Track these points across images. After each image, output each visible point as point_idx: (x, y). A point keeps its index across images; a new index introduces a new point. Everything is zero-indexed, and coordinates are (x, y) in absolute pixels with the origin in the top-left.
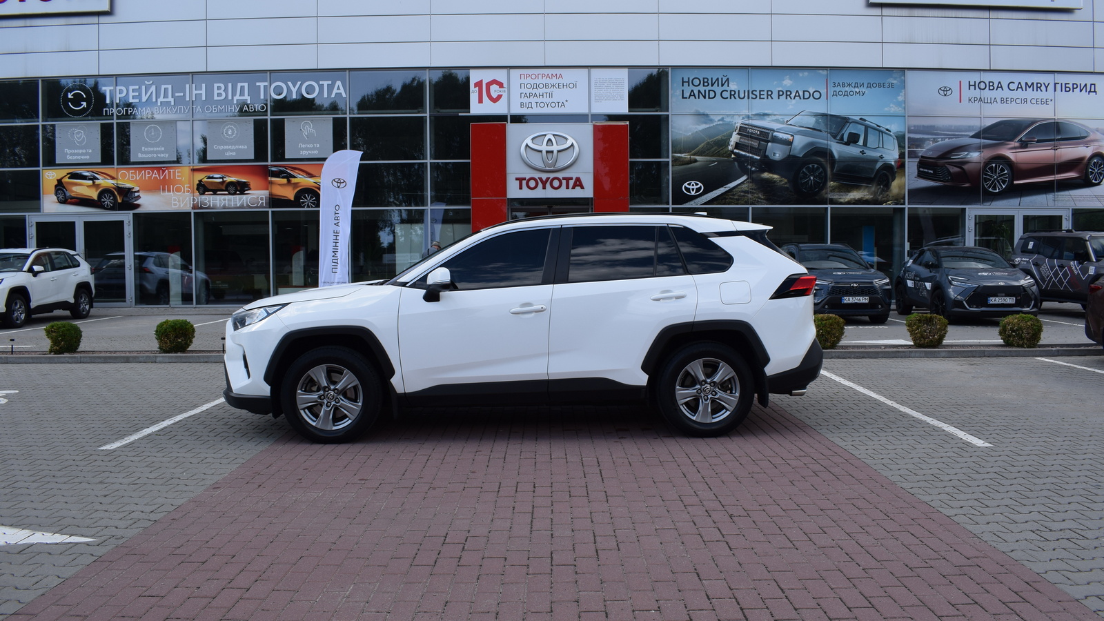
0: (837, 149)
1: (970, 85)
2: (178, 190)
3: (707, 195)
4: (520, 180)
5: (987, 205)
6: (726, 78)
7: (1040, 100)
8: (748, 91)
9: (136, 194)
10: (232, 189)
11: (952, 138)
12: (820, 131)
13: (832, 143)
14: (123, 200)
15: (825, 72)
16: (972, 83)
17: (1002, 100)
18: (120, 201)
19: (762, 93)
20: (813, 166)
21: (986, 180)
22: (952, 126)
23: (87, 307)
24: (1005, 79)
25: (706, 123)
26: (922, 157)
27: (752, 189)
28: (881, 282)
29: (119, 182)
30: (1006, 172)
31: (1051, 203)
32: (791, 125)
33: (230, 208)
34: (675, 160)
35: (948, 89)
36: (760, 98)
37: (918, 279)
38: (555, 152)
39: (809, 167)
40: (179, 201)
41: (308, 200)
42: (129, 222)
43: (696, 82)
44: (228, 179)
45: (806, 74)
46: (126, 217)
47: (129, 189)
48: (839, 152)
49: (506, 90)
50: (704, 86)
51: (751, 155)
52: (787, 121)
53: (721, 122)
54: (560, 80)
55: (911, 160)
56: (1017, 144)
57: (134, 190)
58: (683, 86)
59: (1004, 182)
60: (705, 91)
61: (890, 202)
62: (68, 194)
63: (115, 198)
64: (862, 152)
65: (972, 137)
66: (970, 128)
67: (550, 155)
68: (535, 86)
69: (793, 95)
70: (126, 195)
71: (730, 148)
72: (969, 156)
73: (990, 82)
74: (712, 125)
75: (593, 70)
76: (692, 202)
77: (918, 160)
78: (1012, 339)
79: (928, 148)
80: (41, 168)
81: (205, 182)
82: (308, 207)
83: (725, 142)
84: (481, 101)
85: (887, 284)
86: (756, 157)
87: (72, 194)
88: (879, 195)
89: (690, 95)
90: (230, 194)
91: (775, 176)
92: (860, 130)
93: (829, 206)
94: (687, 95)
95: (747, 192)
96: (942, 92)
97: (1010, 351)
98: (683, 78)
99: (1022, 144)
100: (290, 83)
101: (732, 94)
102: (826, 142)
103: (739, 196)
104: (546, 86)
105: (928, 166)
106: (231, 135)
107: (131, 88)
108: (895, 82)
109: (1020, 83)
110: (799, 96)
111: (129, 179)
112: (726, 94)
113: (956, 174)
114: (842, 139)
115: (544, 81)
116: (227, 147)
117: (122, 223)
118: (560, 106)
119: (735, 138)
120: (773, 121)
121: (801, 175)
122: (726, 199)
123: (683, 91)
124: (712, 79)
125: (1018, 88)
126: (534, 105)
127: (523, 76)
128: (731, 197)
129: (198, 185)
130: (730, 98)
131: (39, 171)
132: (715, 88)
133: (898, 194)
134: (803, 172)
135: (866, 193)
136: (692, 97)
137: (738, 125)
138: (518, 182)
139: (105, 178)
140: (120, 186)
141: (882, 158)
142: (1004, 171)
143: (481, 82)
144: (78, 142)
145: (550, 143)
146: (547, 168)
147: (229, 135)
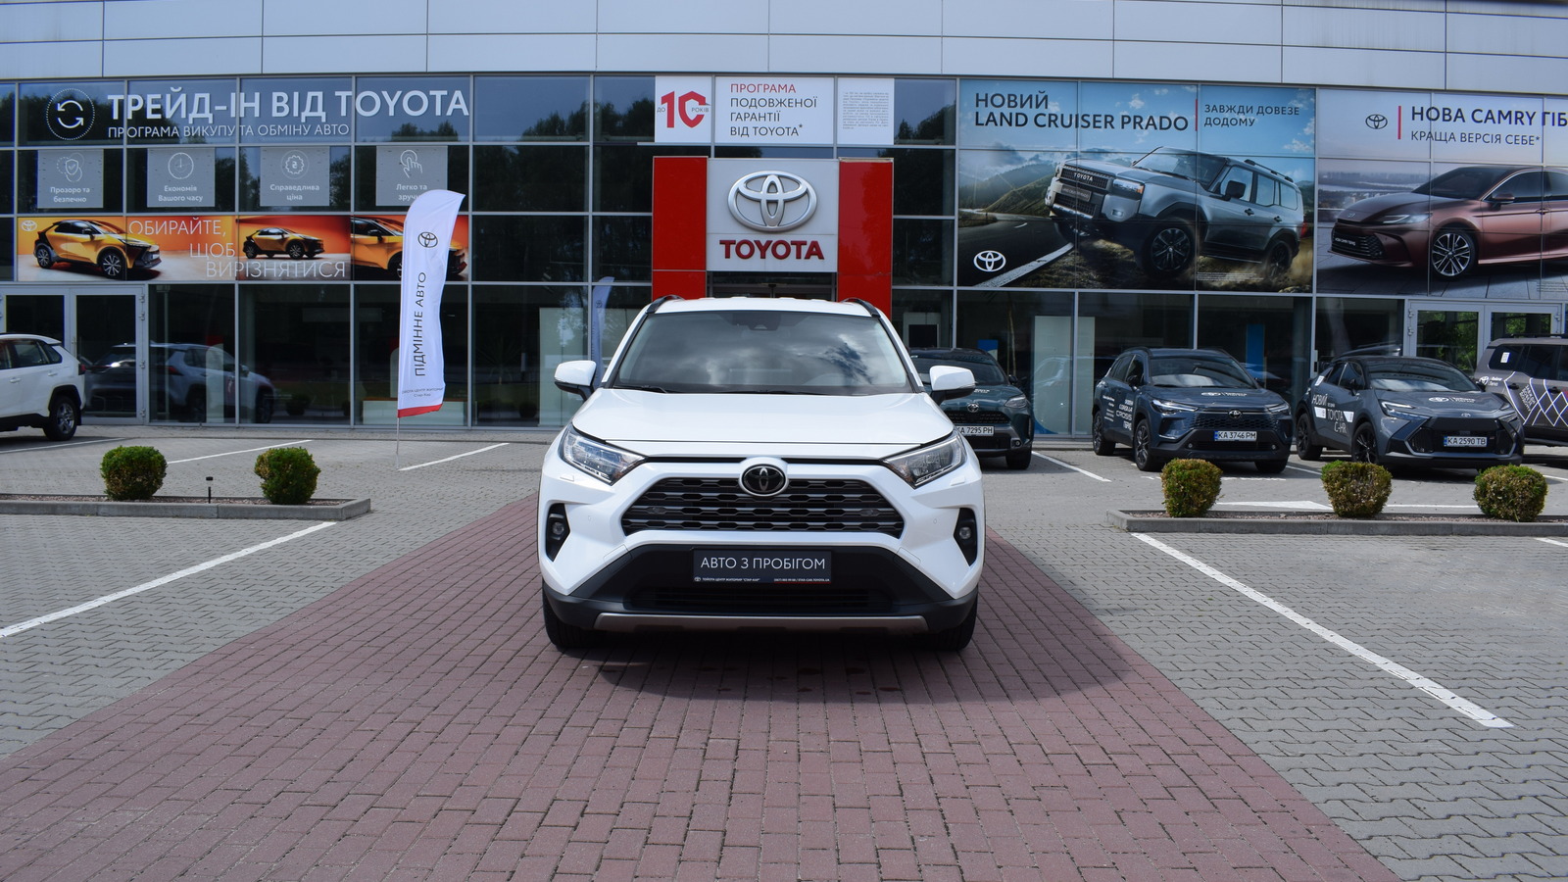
0: (1210, 206)
1: (1414, 114)
2: (217, 251)
3: (1011, 273)
4: (727, 244)
5: (1436, 296)
6: (1044, 95)
7: (1520, 138)
8: (1077, 116)
9: (155, 256)
10: (296, 252)
11: (1385, 193)
12: (1185, 178)
13: (1202, 196)
14: (134, 265)
15: (1193, 90)
16: (1418, 110)
17: (1463, 137)
18: (130, 266)
19: (1097, 118)
20: (1173, 231)
21: (1436, 258)
22: (1386, 174)
23: (72, 423)
24: (1468, 105)
25: (1011, 163)
26: (1340, 220)
27: (1080, 264)
28: (1276, 407)
29: (128, 238)
30: (1466, 246)
31: (1534, 294)
32: (1140, 168)
33: (292, 280)
34: (964, 218)
35: (1381, 118)
36: (1095, 127)
37: (1333, 405)
38: (781, 203)
39: (1167, 232)
40: (217, 268)
42: (143, 298)
43: (998, 100)
44: (290, 236)
45: (1165, 91)
46: (139, 290)
47: (145, 249)
48: (1213, 211)
49: (709, 107)
50: (1009, 106)
51: (1078, 213)
52: (1135, 163)
53: (1034, 162)
54: (791, 95)
55: (1322, 225)
56: (1484, 204)
57: (151, 250)
58: (977, 106)
59: (1463, 261)
60: (1011, 114)
61: (1289, 289)
62: (54, 254)
63: (123, 262)
64: (1249, 212)
65: (1417, 191)
66: (1413, 179)
67: (772, 207)
68: (750, 105)
69: (1144, 124)
70: (139, 258)
71: (1047, 201)
72: (1410, 221)
73: (1444, 109)
74: (1020, 166)
75: (842, 81)
76: (988, 283)
77: (1333, 225)
78: (1494, 506)
79: (1350, 207)
80: (15, 215)
81: (257, 239)
83: (1039, 192)
84: (671, 124)
85: (1286, 413)
86: (1086, 216)
87: (61, 255)
88: (1273, 278)
89: (988, 120)
90: (293, 258)
91: (1116, 246)
92: (1246, 178)
93: (1197, 293)
94: (983, 119)
95: (1071, 269)
96: (1371, 123)
97: (1493, 526)
98: (977, 95)
99: (1491, 204)
100: (385, 94)
101: (1053, 120)
102: (1193, 195)
103: (1059, 274)
104: (770, 103)
105: (1347, 235)
106: (296, 170)
107: (150, 97)
108: (1300, 106)
109: (1490, 111)
110: (1154, 124)
111: (143, 233)
113: (1391, 247)
114: (1218, 190)
115: (768, 95)
116: (291, 188)
117: (133, 298)
118: (790, 133)
119: (1055, 187)
120: (1113, 161)
121: (1155, 244)
122: (1039, 278)
123: (977, 113)
124: (1022, 96)
125: (1487, 118)
126: (751, 131)
127: (735, 87)
128: (1049, 275)
129: (245, 244)
130: (1050, 126)
131: (12, 219)
132: (1026, 110)
133: (1301, 277)
134: (1158, 240)
135: (1252, 273)
136: (991, 124)
137: (1061, 167)
138: (724, 246)
139: (109, 231)
140: (130, 243)
141: (1278, 221)
142: (1465, 244)
143: (672, 95)
144: (70, 177)
145: (772, 189)
146: (768, 226)
147: (294, 170)
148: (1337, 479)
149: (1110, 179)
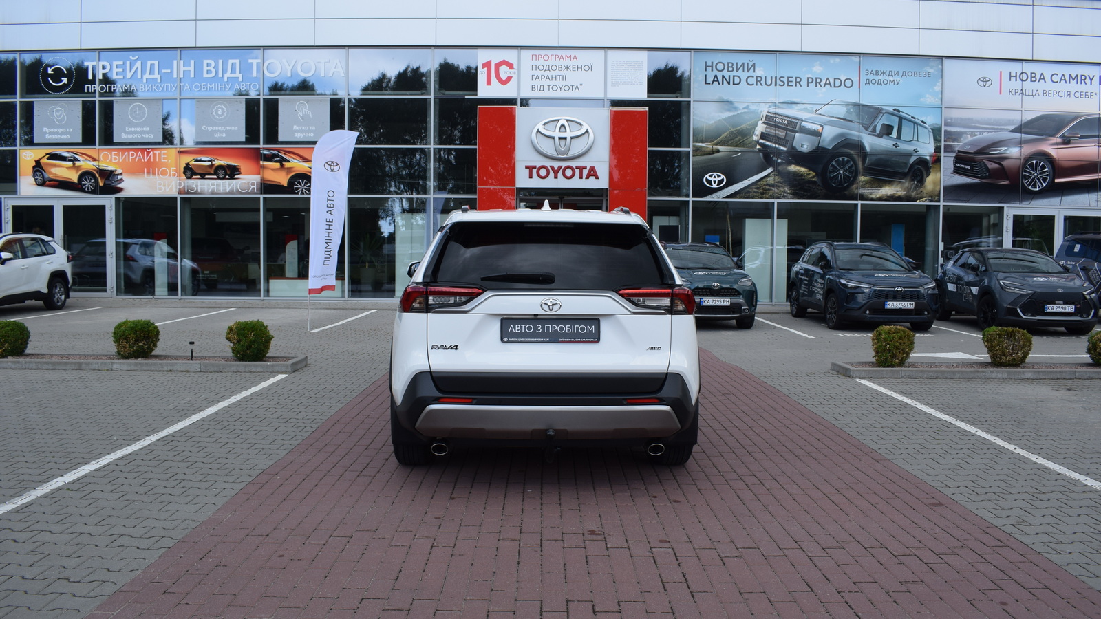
0: (870, 142)
1: (1011, 76)
2: (164, 173)
3: (729, 188)
4: (530, 168)
5: (1026, 204)
6: (752, 63)
7: (1084, 94)
8: (776, 77)
9: (119, 177)
10: (221, 174)
11: (991, 132)
12: (851, 121)
13: (864, 135)
14: (104, 183)
15: (857, 59)
16: (1013, 74)
17: (1044, 93)
18: (101, 184)
19: (790, 79)
20: (843, 159)
21: (1026, 177)
22: (991, 119)
23: (63, 297)
24: (1048, 70)
25: (729, 111)
26: (959, 151)
27: (778, 182)
28: (926, 286)
29: (100, 164)
30: (1047, 169)
31: (1094, 204)
32: (820, 114)
33: (218, 194)
34: (697, 150)
35: (988, 80)
36: (788, 85)
37: (961, 283)
38: (569, 139)
39: (839, 160)
40: (164, 185)
41: (301, 186)
42: (111, 207)
43: (720, 67)
44: (217, 163)
45: (838, 60)
46: (108, 201)
47: (112, 172)
48: (871, 145)
49: (516, 71)
50: (728, 71)
51: (777, 146)
52: (817, 111)
53: (746, 110)
54: (575, 62)
55: (947, 154)
56: (1059, 140)
57: (116, 173)
58: (706, 70)
59: (1044, 180)
60: (729, 76)
61: (924, 199)
62: (46, 176)
63: (96, 181)
64: (896, 145)
65: (1013, 131)
66: (1010, 122)
67: (563, 142)
68: (548, 68)
69: (823, 83)
71: (755, 138)
72: (1008, 152)
73: (1032, 73)
74: (736, 113)
75: (610, 52)
76: (713, 195)
77: (954, 155)
79: (965, 143)
80: (17, 148)
81: (193, 165)
82: (302, 193)
83: (750, 131)
85: (933, 289)
86: (782, 148)
87: (51, 177)
88: (913, 192)
89: (714, 81)
90: (219, 178)
91: (803, 169)
92: (894, 122)
93: (859, 202)
94: (710, 80)
95: (772, 185)
96: (981, 83)
98: (706, 63)
99: (1064, 140)
100: (284, 61)
101: (759, 80)
102: (857, 133)
103: (763, 189)
104: (560, 68)
105: (965, 162)
106: (221, 116)
107: (115, 63)
108: (931, 71)
109: (1063, 75)
110: (830, 84)
111: (111, 161)
112: (751, 81)
113: (995, 170)
114: (874, 130)
115: (558, 62)
116: (217, 128)
117: (103, 207)
118: (574, 90)
119: (761, 128)
120: (801, 110)
121: (830, 168)
122: (750, 192)
123: (706, 76)
124: (737, 63)
125: (1061, 80)
126: (546, 88)
127: (534, 57)
128: (756, 190)
129: (185, 168)
130: (757, 85)
131: (16, 151)
132: (740, 73)
133: (932, 191)
134: (832, 165)
135: (898, 188)
136: (716, 83)
137: (765, 114)
138: (528, 170)
139: (86, 159)
140: (100, 168)
141: (916, 152)
142: (1045, 168)
143: (490, 62)
144: (57, 120)
145: (563, 129)
147: (219, 116)
148: (994, 340)
149: (799, 122)
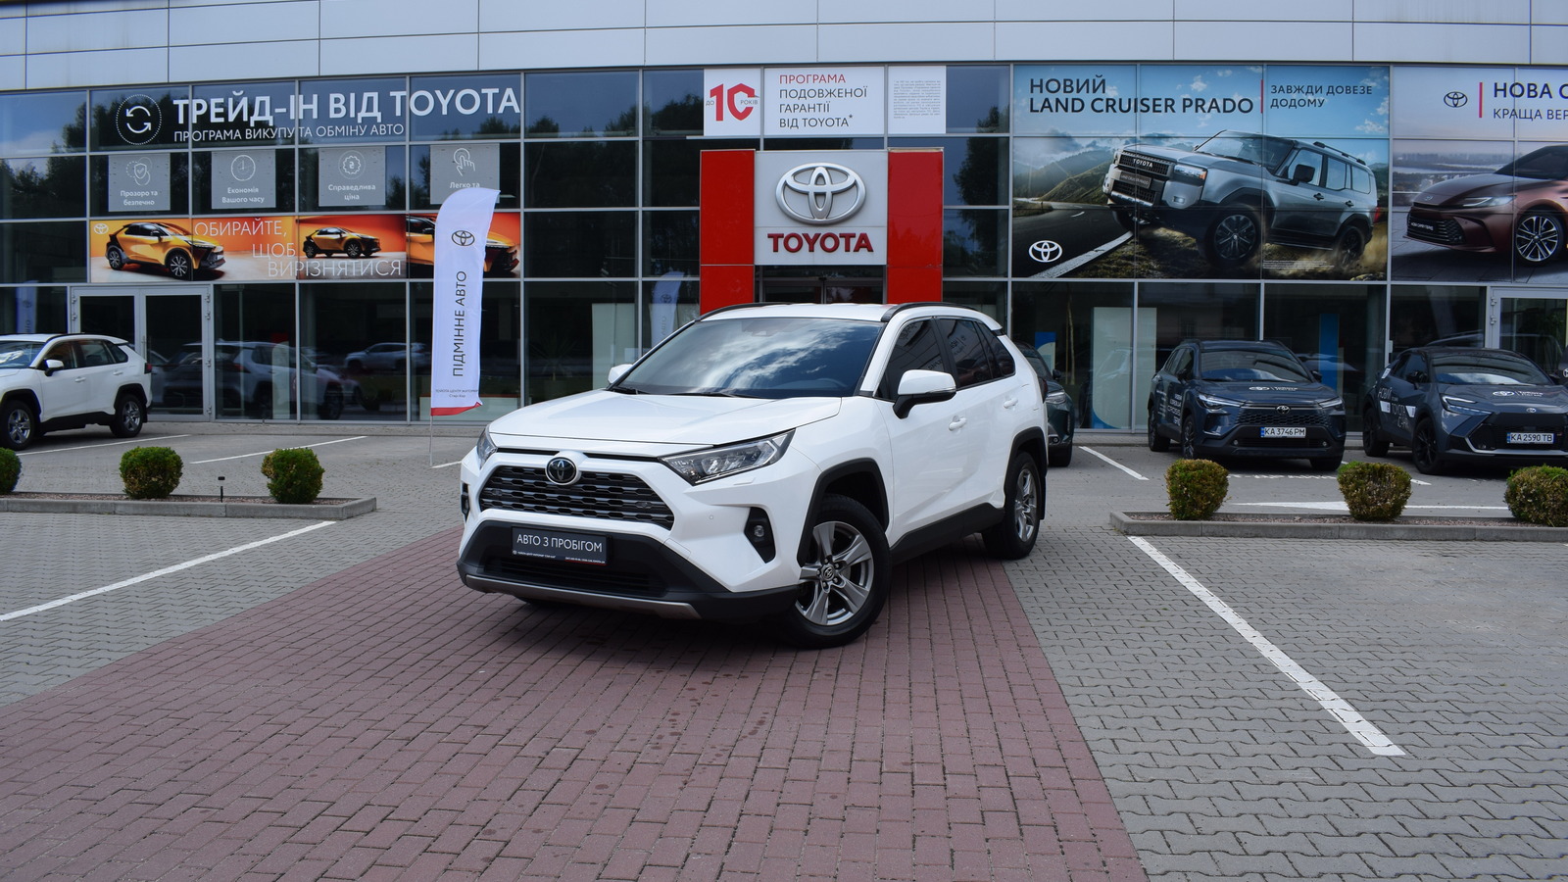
0: (1277, 192)
1: (1496, 90)
2: (278, 251)
3: (1067, 263)
4: (775, 237)
5: (1521, 282)
6: (1101, 79)
8: (1136, 100)
9: (219, 257)
10: (353, 250)
11: (1465, 175)
12: (1250, 162)
13: (1269, 182)
14: (200, 266)
15: (1259, 70)
16: (1500, 87)
17: (1550, 114)
18: (195, 266)
19: (1157, 102)
20: (1238, 218)
21: (1521, 242)
22: (1466, 155)
23: (137, 421)
24: (1554, 79)
25: (1067, 150)
26: (1416, 204)
27: (1140, 254)
28: (1330, 403)
29: (194, 240)
30: (1554, 229)
32: (1203, 153)
33: (350, 278)
34: (1018, 208)
35: (1460, 96)
36: (1154, 111)
37: (1396, 399)
38: (829, 195)
39: (1231, 219)
40: (278, 268)
42: (209, 297)
43: (1053, 86)
44: (348, 235)
45: (1229, 72)
46: (204, 290)
47: (209, 250)
48: (1280, 197)
49: (758, 100)
50: (1065, 92)
51: (1138, 200)
52: (1197, 147)
53: (1091, 149)
54: (841, 85)
55: (1397, 209)
57: (215, 251)
58: (1032, 92)
59: (1550, 246)
60: (1067, 100)
61: (1361, 276)
62: (125, 256)
63: (189, 263)
64: (1318, 197)
65: (1500, 172)
66: (1495, 159)
67: (820, 200)
68: (800, 96)
69: (1207, 106)
70: (204, 259)
71: (1105, 189)
73: (1529, 85)
74: (1076, 153)
75: (892, 69)
76: (1044, 274)
77: (1408, 209)
78: (1526, 510)
79: (1425, 191)
80: (87, 219)
81: (316, 239)
83: (1097, 180)
85: (1338, 408)
86: (1146, 203)
87: (131, 257)
88: (1344, 265)
89: (1044, 107)
90: (350, 257)
91: (1177, 234)
92: (1315, 161)
93: (1263, 282)
94: (1038, 106)
95: (1131, 258)
96: (1449, 101)
97: (1522, 531)
98: (1032, 80)
100: (438, 93)
101: (1110, 105)
102: (1258, 180)
103: (1117, 264)
104: (820, 93)
105: (1423, 220)
106: (353, 170)
107: (213, 101)
108: (1373, 84)
110: (1217, 107)
111: (208, 234)
112: (1099, 105)
113: (1472, 231)
114: (1285, 174)
115: (817, 86)
116: (348, 188)
117: (198, 298)
118: (840, 124)
119: (1113, 174)
121: (1218, 232)
122: (1097, 268)
123: (1032, 100)
124: (1078, 80)
126: (801, 123)
127: (784, 78)
128: (1107, 265)
129: (305, 243)
130: (1107, 111)
131: (85, 222)
132: (1083, 95)
133: (1375, 264)
134: (1222, 227)
135: (1322, 261)
136: (1046, 110)
137: (1119, 153)
138: (772, 240)
139: (176, 233)
140: (196, 244)
141: (1350, 206)
142: (1552, 227)
143: (721, 88)
144: (139, 181)
145: (820, 181)
146: (816, 219)
147: (351, 170)
148: (1351, 480)
149: (1171, 165)
